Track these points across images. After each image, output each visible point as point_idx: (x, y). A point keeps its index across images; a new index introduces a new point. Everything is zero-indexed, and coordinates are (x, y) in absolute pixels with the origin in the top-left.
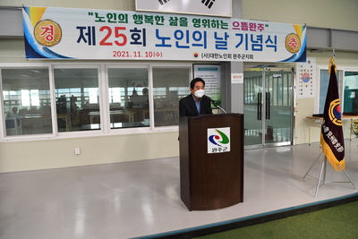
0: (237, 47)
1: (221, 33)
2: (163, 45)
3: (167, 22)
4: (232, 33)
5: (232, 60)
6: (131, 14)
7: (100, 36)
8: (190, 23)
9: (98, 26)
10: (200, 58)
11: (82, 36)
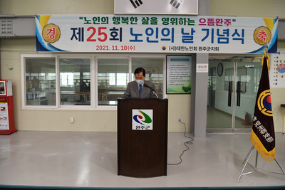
0: (203, 40)
1: (187, 29)
2: (136, 40)
3: (140, 21)
4: (198, 28)
5: (197, 52)
6: (111, 16)
7: (87, 34)
8: (160, 21)
9: (86, 27)
10: (167, 51)
11: (74, 35)
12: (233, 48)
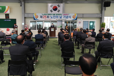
0: (63, 18)
1: (61, 16)
2: (52, 18)
3: (52, 15)
4: (62, 16)
5: (62, 20)
6: (47, 14)
7: (43, 17)
8: (56, 15)
9: (43, 16)
10: (57, 20)
11: (41, 17)
12: (69, 19)
